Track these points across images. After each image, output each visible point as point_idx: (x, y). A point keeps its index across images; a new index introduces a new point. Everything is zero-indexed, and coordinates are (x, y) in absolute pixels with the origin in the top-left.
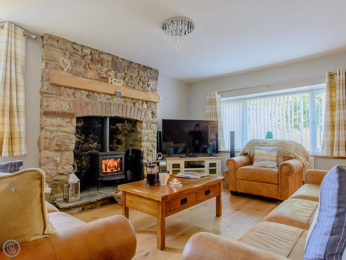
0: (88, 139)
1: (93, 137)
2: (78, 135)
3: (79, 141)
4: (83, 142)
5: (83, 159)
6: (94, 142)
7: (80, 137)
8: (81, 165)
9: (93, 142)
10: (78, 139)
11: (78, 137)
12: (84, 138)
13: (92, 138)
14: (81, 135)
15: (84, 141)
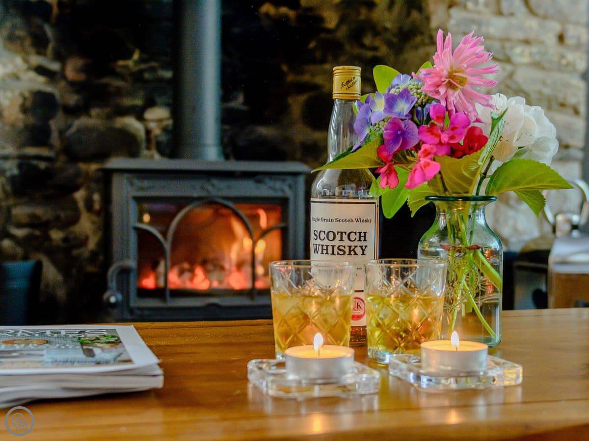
0: (105, 80)
1: (141, 72)
2: (39, 53)
3: (49, 89)
4: (72, 99)
5: (81, 205)
6: (150, 103)
7: (55, 66)
8: (65, 240)
9: (139, 102)
10: (40, 83)
11: (40, 70)
12: (82, 77)
13: (137, 77)
14: (59, 57)
15: (77, 92)
